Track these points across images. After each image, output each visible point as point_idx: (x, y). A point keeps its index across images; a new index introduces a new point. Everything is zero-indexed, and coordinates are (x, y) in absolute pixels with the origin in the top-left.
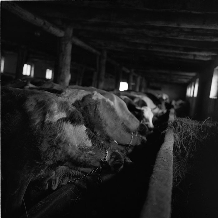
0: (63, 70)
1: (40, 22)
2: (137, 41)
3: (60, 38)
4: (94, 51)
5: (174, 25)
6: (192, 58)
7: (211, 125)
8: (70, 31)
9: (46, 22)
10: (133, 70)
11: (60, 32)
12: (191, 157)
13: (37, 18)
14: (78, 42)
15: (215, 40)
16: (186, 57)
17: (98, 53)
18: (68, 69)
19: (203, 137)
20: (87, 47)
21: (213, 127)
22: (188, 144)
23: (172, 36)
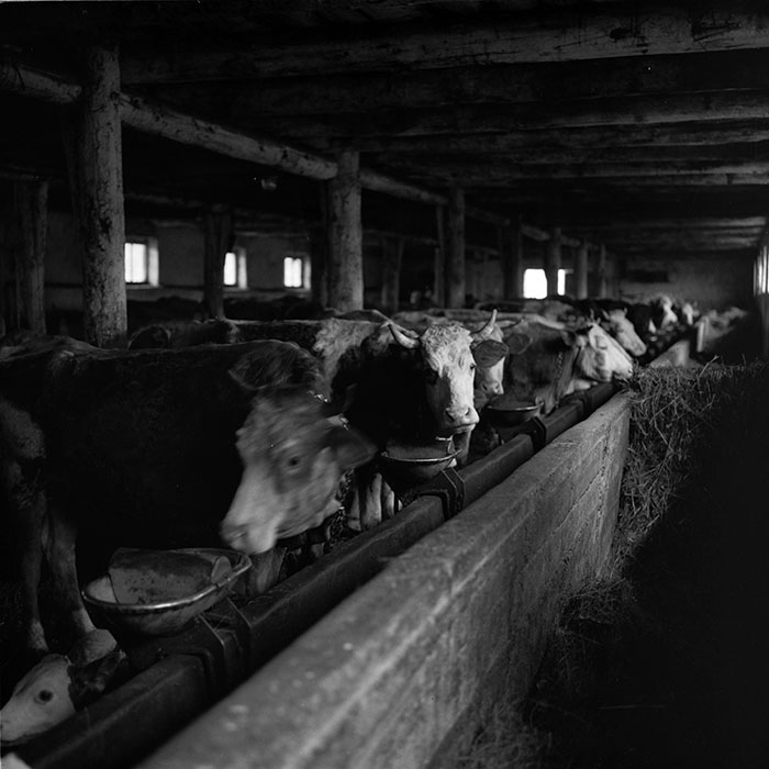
0: (342, 270)
1: (272, 154)
2: (544, 161)
3: (327, 182)
4: (425, 196)
5: (629, 120)
6: (724, 181)
7: (719, 376)
8: (352, 160)
9: (288, 149)
10: (558, 231)
11: (327, 166)
12: (680, 457)
13: (265, 148)
14: (377, 182)
15: (759, 137)
16: (704, 182)
17: (439, 199)
18: (356, 266)
19: (703, 406)
20: (402, 189)
21: (724, 378)
22: (668, 426)
23: (637, 141)
